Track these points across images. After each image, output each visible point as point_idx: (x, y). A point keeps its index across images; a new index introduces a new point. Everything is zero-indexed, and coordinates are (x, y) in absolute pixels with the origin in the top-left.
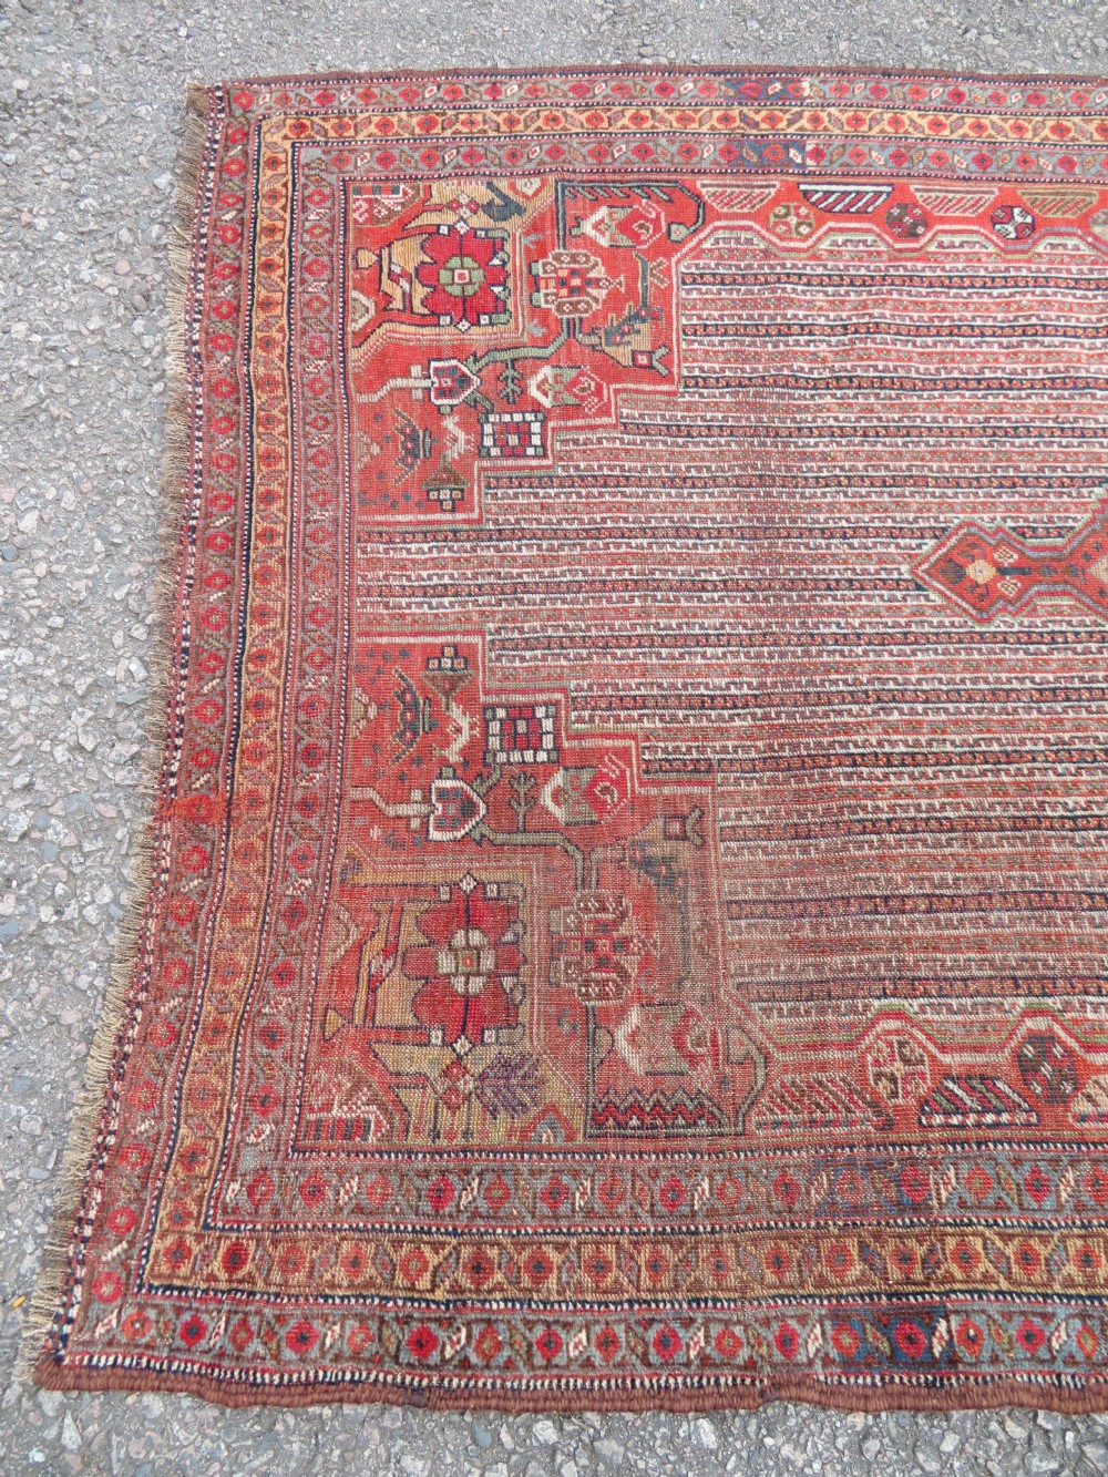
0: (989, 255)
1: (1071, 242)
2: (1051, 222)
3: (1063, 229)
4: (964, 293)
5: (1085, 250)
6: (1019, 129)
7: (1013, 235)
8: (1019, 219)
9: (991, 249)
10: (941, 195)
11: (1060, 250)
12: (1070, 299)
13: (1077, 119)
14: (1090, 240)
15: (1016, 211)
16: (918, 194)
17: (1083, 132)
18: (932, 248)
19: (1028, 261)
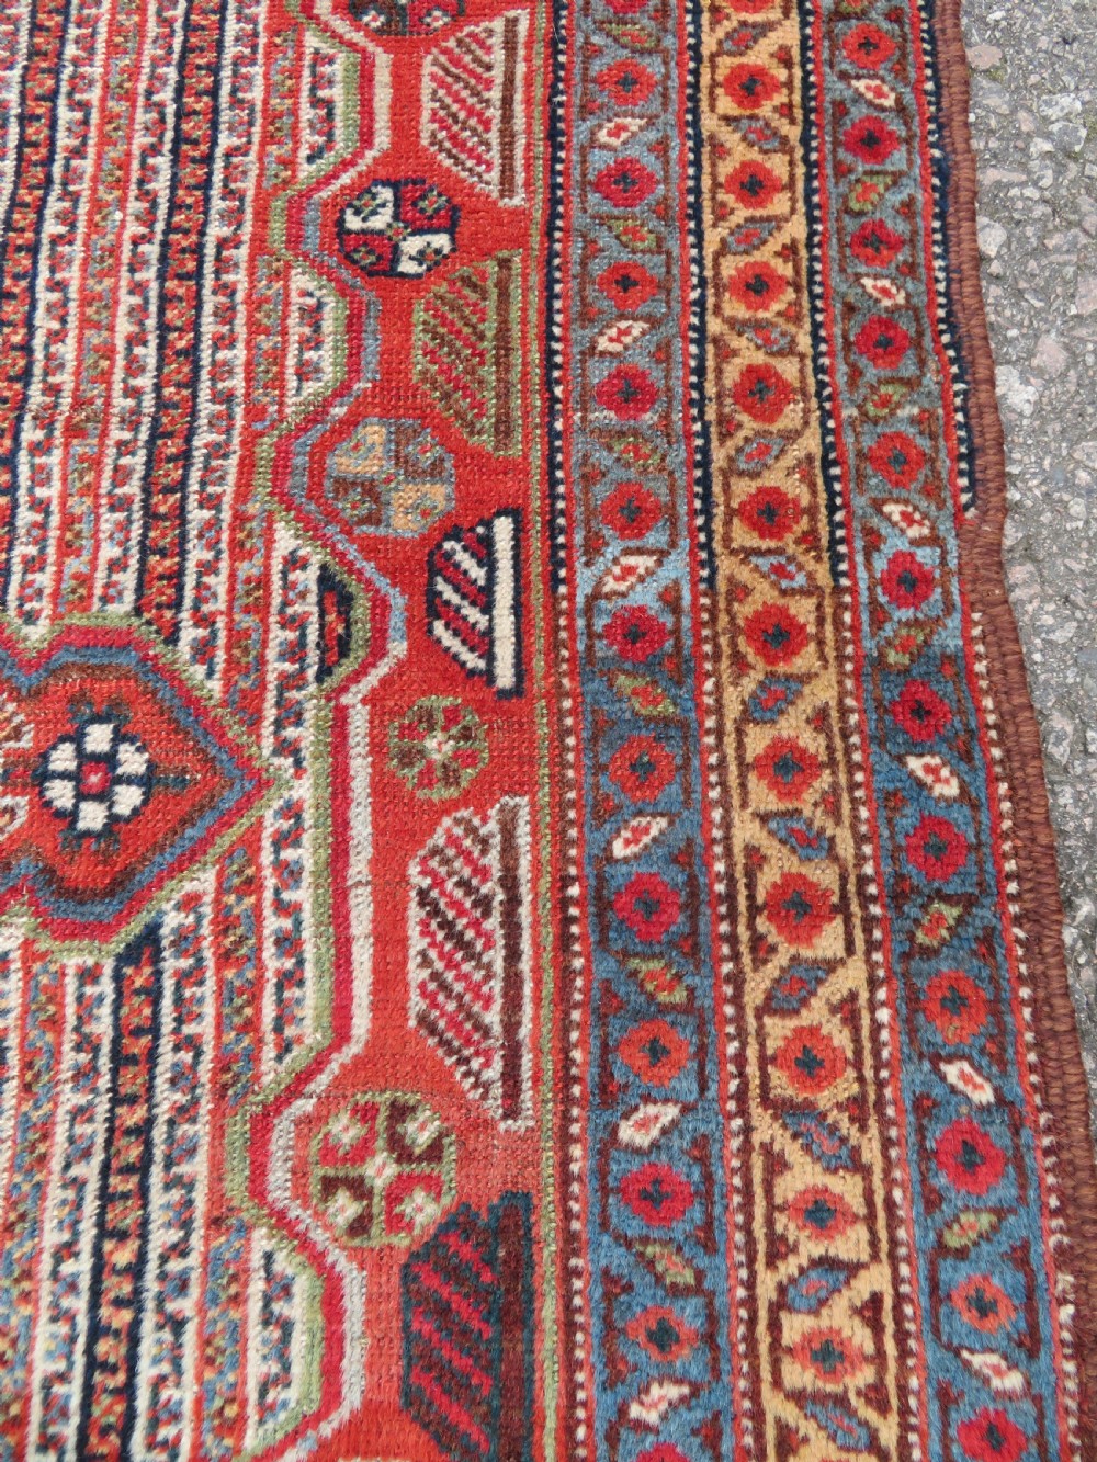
0: (288, 163)
1: (327, 357)
2: (397, 318)
3: (372, 345)
4: (166, 95)
5: (299, 396)
6: (758, 286)
7: (353, 222)
8: (412, 245)
9: (306, 171)
10: (498, 74)
11: (297, 329)
12: (124, 327)
13: (811, 443)
14: (339, 411)
15: (441, 241)
16: (498, 25)
17: (763, 453)
18: (312, 41)
19: (259, 245)
